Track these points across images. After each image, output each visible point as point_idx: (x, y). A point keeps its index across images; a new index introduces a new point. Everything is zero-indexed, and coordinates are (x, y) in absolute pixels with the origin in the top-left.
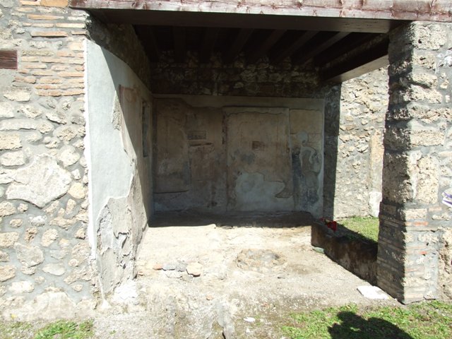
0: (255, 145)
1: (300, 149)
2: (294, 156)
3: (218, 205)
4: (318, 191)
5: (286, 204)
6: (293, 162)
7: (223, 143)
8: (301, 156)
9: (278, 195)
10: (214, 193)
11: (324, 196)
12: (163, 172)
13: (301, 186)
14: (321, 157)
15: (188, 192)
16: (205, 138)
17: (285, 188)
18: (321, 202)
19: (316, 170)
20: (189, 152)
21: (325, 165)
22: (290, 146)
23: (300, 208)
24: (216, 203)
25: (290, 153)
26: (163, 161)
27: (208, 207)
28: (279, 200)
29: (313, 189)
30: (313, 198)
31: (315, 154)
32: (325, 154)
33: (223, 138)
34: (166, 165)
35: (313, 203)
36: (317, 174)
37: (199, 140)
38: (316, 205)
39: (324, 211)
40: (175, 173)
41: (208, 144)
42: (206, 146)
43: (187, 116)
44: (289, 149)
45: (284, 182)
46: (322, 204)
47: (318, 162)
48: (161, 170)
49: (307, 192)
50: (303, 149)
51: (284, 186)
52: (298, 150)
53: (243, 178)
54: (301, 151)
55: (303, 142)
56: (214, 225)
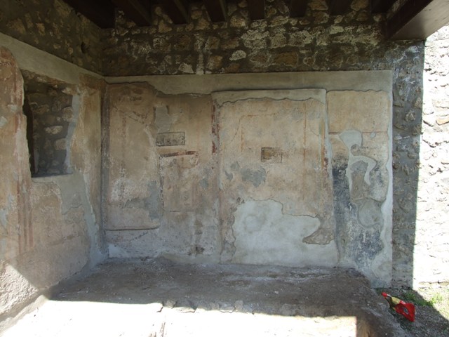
0: (266, 154)
1: (346, 159)
2: (336, 173)
3: (204, 253)
4: (383, 233)
5: (323, 254)
6: (335, 183)
7: (214, 151)
8: (349, 172)
9: (308, 240)
10: (199, 233)
11: (394, 243)
12: (117, 198)
13: (349, 224)
14: (387, 173)
15: (157, 230)
16: (183, 144)
17: (320, 228)
18: (388, 252)
19: (378, 197)
20: (159, 166)
21: (395, 188)
22: (329, 155)
23: (347, 262)
24: (203, 249)
25: (330, 167)
26: (118, 181)
27: (190, 254)
28: (309, 246)
29: (372, 230)
30: (372, 246)
31: (376, 169)
32: (394, 167)
33: (213, 144)
34: (122, 187)
35: (373, 254)
36: (379, 204)
37: (173, 147)
38: (379, 258)
39: (394, 269)
40: (136, 200)
41: (189, 153)
42: (186, 157)
43: (155, 109)
44: (326, 160)
45: (317, 216)
46: (390, 256)
47: (381, 182)
48: (114, 195)
49: (361, 236)
50: (352, 160)
51: (319, 224)
52: (343, 161)
53: (247, 209)
54: (350, 163)
55: (354, 147)
56: (158, 305)
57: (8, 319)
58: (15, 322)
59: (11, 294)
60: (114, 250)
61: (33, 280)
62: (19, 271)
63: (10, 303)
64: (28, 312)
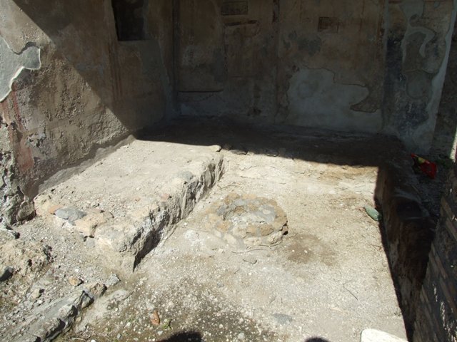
0: (323, 23)
1: (404, 30)
2: (391, 44)
3: (262, 114)
4: (429, 105)
5: (368, 121)
6: (389, 54)
7: (274, 20)
8: (404, 43)
9: (355, 107)
10: (257, 97)
11: (439, 115)
12: (187, 64)
13: (397, 95)
14: (445, 46)
15: (221, 93)
16: (246, 13)
17: (368, 97)
18: (431, 123)
19: (430, 70)
20: (223, 35)
21: (450, 61)
22: (386, 26)
23: (391, 129)
24: (260, 111)
25: (385, 37)
26: (188, 48)
27: (249, 115)
28: (356, 114)
29: (419, 102)
30: (417, 117)
31: (433, 41)
32: (453, 40)
33: (274, 13)
34: (191, 53)
35: (416, 124)
36: (431, 76)
37: (237, 16)
38: (422, 128)
39: (435, 139)
40: (203, 65)
41: (251, 22)
42: (248, 25)
44: (382, 31)
45: (366, 86)
46: (433, 128)
47: (437, 54)
48: (185, 60)
49: (407, 106)
50: (410, 30)
51: (367, 93)
52: (399, 32)
53: (302, 75)
54: (407, 34)
55: (413, 17)
56: (217, 147)
57: (110, 147)
58: (115, 150)
59: (111, 129)
60: (185, 109)
61: (125, 122)
62: (115, 114)
63: (111, 136)
64: (123, 145)
